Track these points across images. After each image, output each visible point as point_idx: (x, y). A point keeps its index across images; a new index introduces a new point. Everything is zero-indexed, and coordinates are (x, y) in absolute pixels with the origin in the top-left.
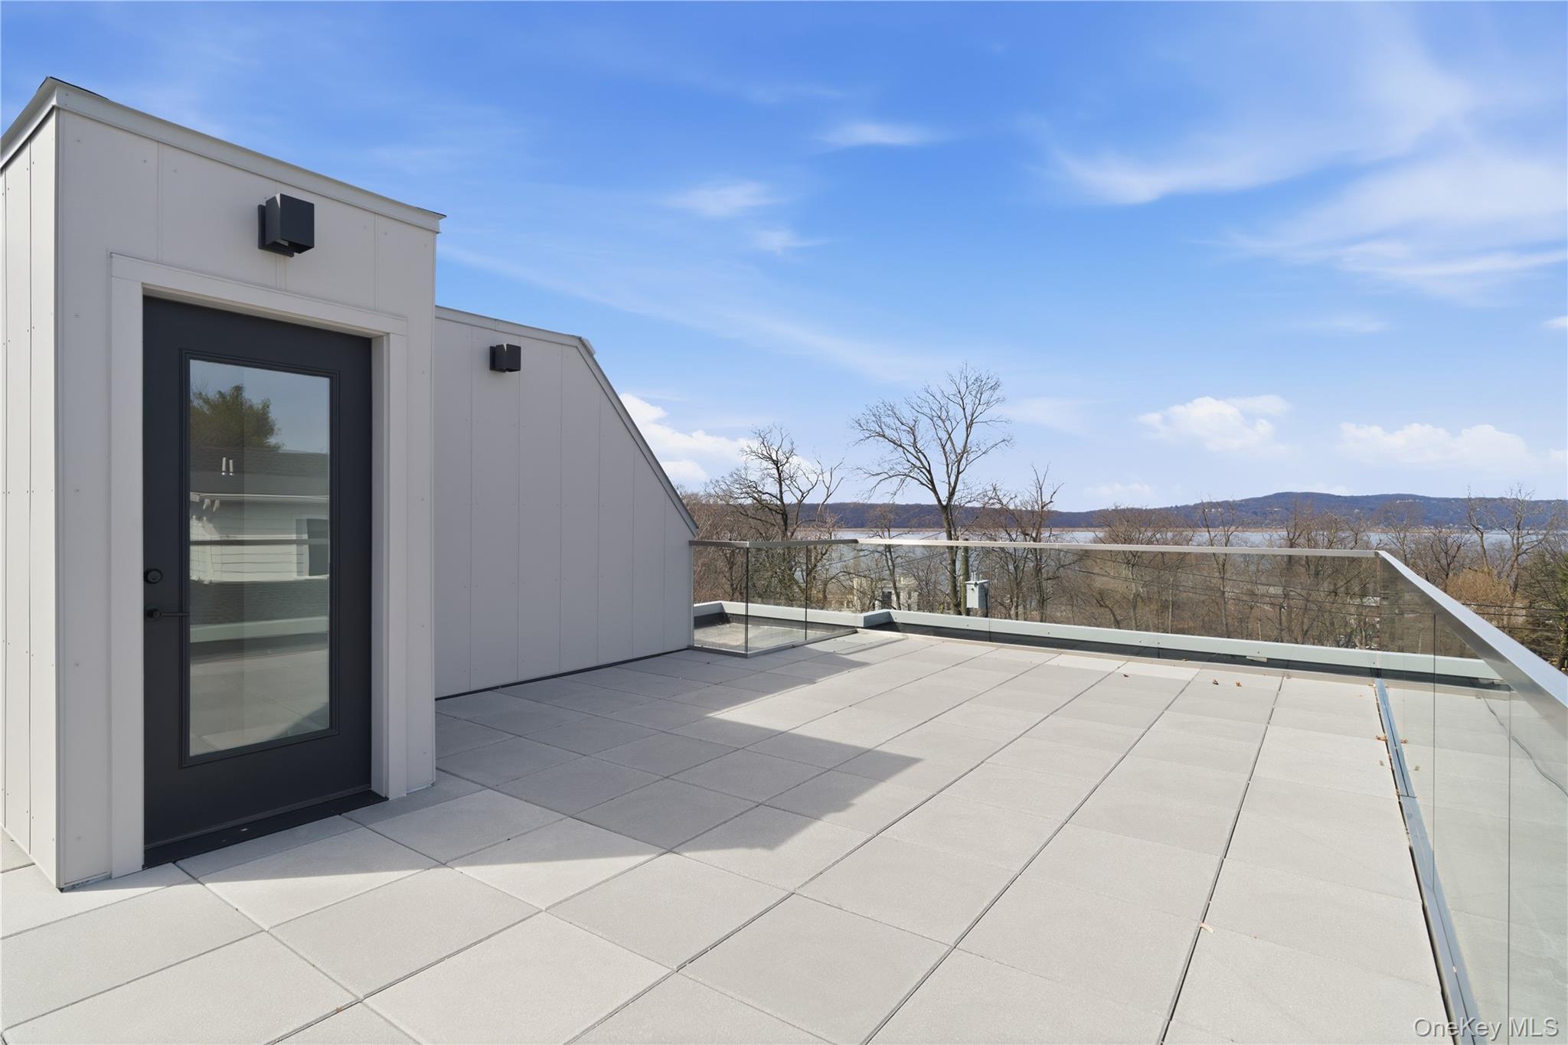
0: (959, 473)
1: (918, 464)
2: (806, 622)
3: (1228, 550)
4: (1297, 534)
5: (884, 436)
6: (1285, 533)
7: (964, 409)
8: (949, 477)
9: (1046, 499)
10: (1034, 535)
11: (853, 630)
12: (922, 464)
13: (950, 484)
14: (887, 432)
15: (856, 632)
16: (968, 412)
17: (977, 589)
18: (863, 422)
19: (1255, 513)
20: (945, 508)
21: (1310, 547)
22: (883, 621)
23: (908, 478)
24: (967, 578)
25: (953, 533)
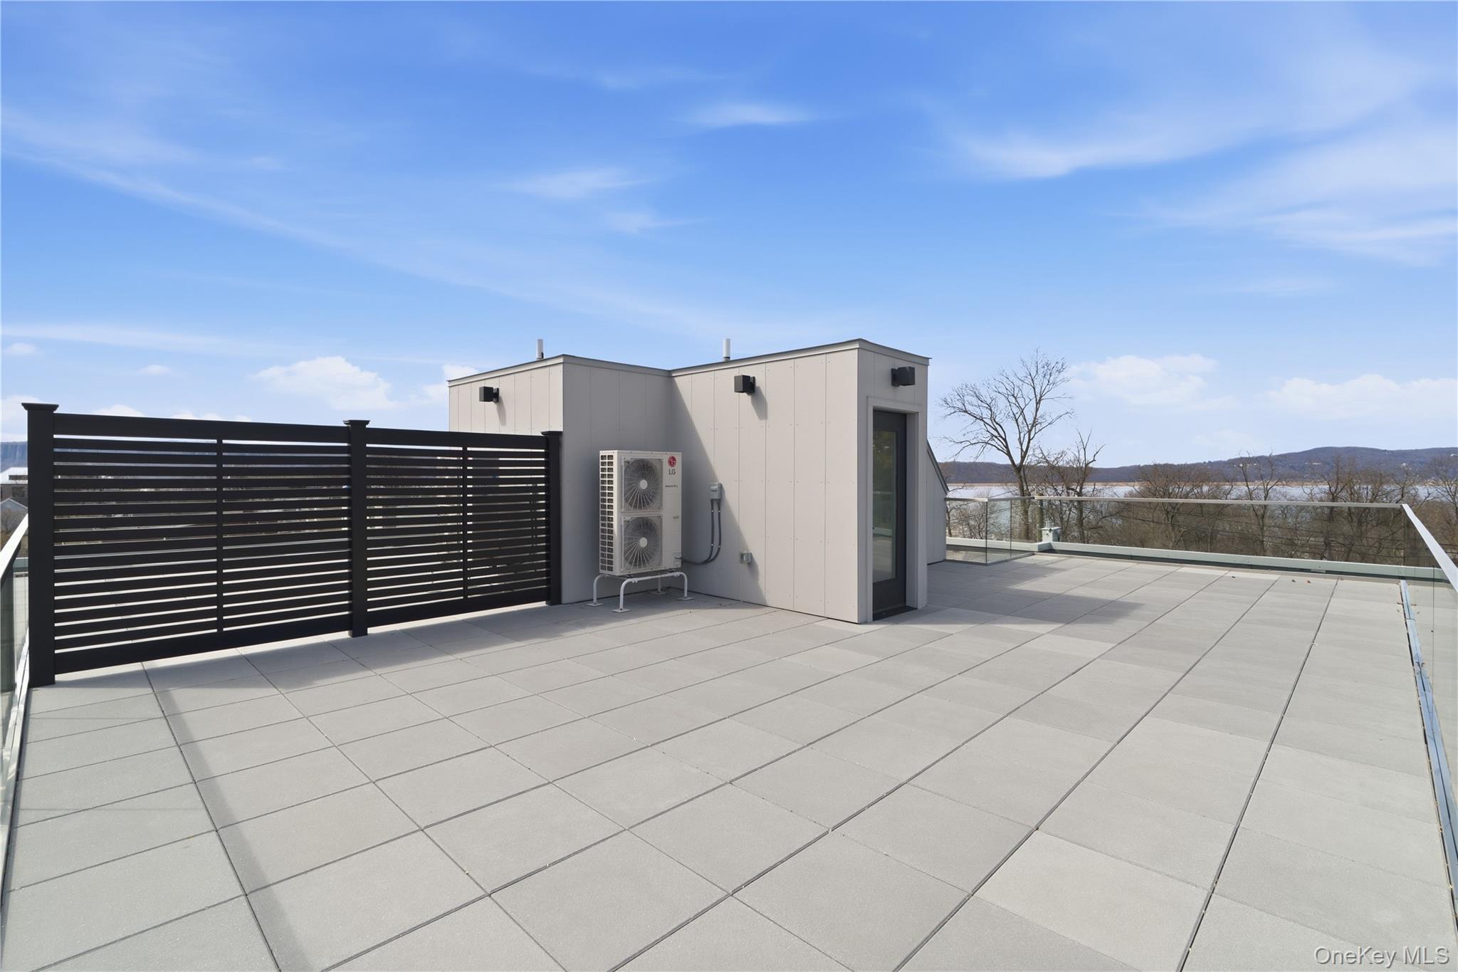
0: (1030, 440)
1: (996, 434)
2: (986, 548)
3: (1267, 502)
4: (1339, 488)
5: (966, 411)
6: (1327, 487)
7: (1034, 388)
8: (1021, 445)
9: (1089, 458)
10: (1078, 490)
11: (1033, 553)
12: (999, 434)
13: (1022, 449)
14: (969, 408)
15: (1034, 554)
16: (1038, 391)
17: (1051, 535)
18: (949, 400)
19: (1292, 467)
20: (1019, 469)
21: (1352, 500)
22: (1046, 548)
23: (988, 446)
24: (1042, 525)
25: (1025, 488)
